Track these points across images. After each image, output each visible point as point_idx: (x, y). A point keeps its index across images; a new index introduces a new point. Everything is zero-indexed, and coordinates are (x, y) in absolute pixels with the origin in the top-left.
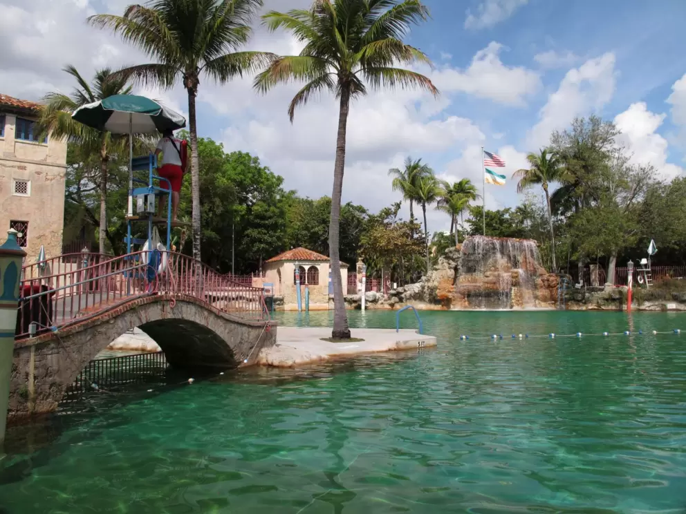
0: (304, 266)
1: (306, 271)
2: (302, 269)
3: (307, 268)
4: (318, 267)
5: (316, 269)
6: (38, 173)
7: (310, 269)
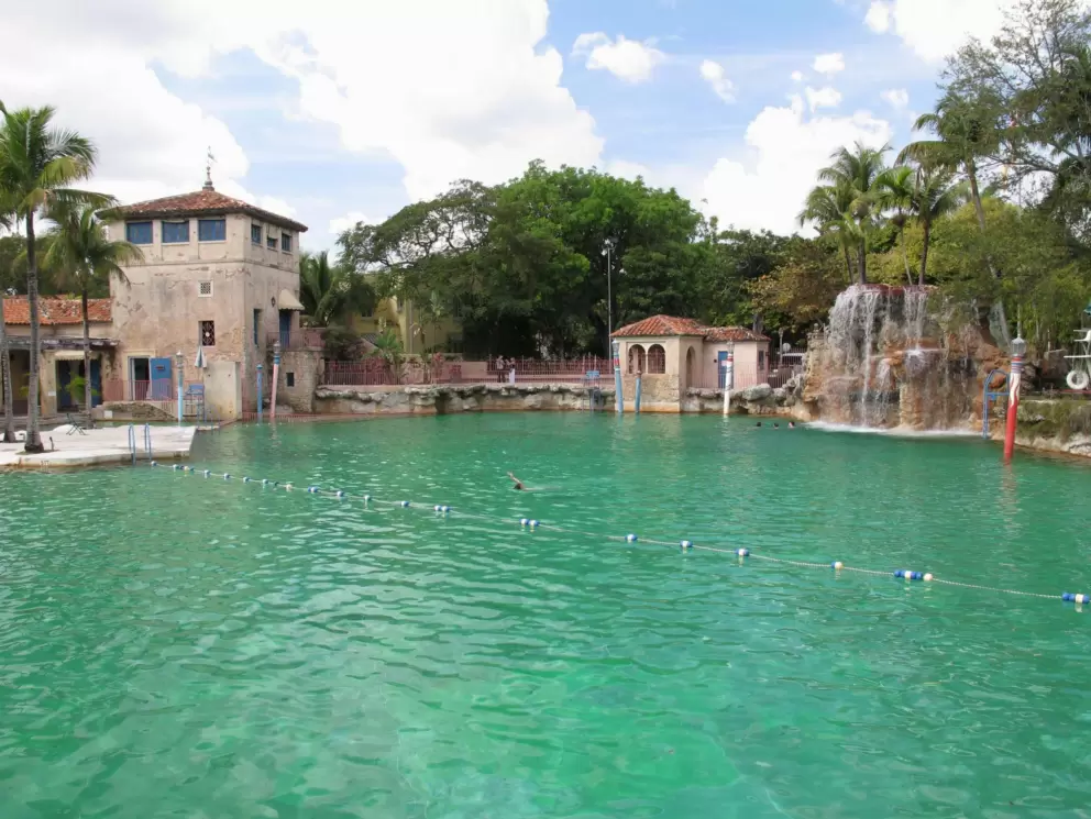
0: (643, 345)
1: (647, 353)
2: (640, 349)
3: (647, 347)
4: (664, 346)
5: (661, 350)
6: (219, 272)
7: (651, 349)
